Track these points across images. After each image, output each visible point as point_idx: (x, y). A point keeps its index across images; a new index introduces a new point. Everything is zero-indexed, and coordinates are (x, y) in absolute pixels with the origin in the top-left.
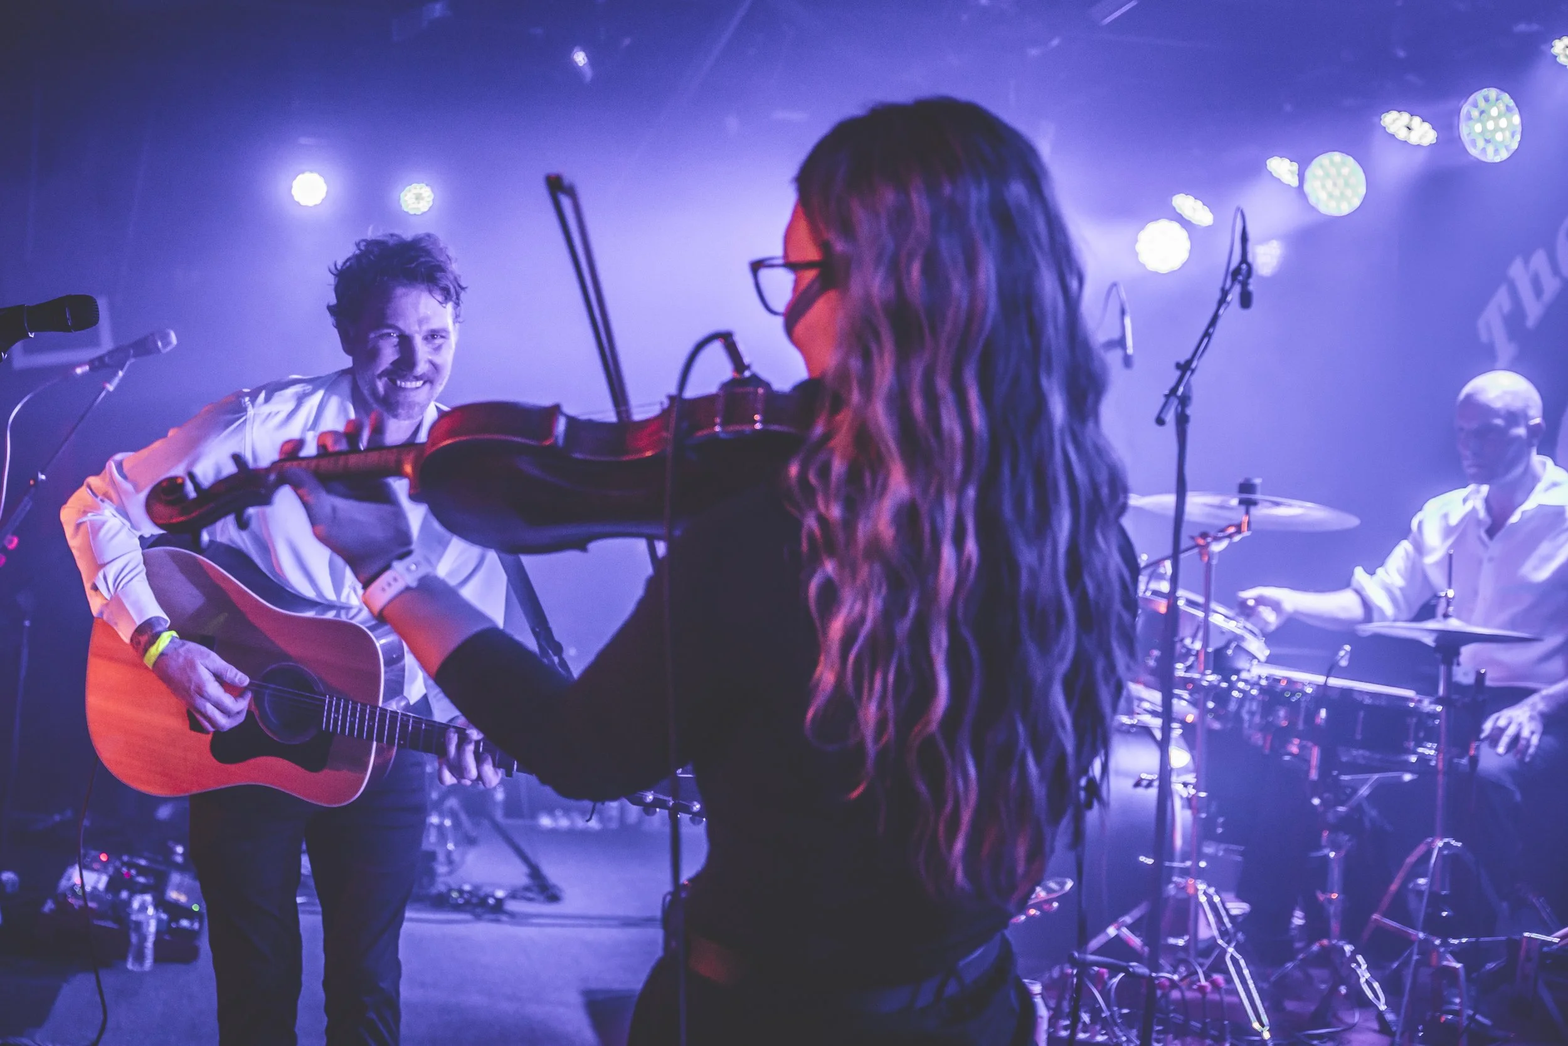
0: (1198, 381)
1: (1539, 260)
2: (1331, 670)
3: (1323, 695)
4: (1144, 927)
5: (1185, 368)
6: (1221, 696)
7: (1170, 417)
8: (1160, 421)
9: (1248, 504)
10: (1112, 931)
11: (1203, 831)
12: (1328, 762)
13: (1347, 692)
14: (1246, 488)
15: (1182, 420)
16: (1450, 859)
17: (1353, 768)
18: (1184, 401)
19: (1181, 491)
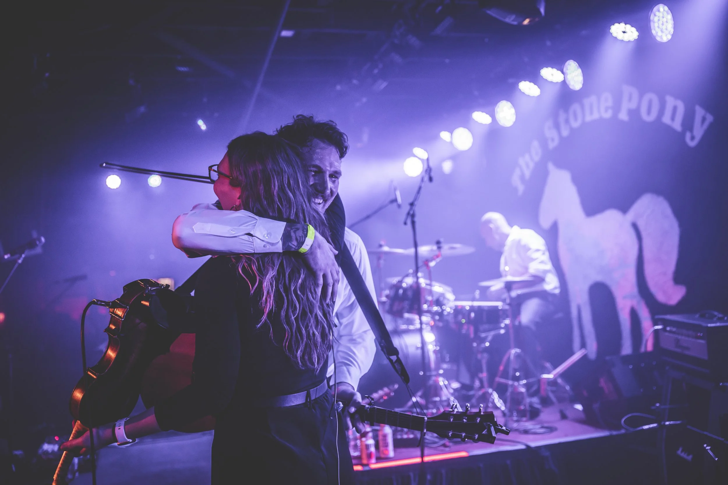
0: (417, 209)
1: (527, 157)
2: (473, 300)
3: (472, 308)
4: (425, 396)
5: (412, 204)
6: (441, 314)
7: (409, 222)
8: (405, 223)
9: (439, 248)
10: (414, 399)
11: (440, 360)
12: (477, 331)
13: (479, 307)
14: (438, 243)
15: (413, 223)
16: (517, 356)
17: (485, 331)
18: (413, 216)
19: (416, 246)
